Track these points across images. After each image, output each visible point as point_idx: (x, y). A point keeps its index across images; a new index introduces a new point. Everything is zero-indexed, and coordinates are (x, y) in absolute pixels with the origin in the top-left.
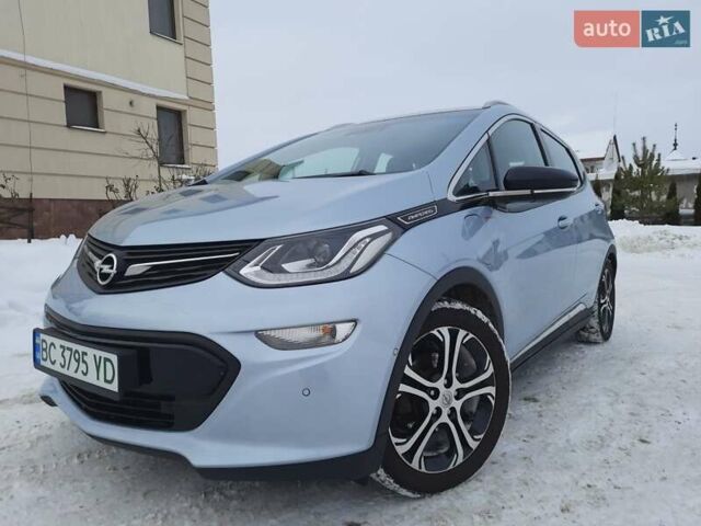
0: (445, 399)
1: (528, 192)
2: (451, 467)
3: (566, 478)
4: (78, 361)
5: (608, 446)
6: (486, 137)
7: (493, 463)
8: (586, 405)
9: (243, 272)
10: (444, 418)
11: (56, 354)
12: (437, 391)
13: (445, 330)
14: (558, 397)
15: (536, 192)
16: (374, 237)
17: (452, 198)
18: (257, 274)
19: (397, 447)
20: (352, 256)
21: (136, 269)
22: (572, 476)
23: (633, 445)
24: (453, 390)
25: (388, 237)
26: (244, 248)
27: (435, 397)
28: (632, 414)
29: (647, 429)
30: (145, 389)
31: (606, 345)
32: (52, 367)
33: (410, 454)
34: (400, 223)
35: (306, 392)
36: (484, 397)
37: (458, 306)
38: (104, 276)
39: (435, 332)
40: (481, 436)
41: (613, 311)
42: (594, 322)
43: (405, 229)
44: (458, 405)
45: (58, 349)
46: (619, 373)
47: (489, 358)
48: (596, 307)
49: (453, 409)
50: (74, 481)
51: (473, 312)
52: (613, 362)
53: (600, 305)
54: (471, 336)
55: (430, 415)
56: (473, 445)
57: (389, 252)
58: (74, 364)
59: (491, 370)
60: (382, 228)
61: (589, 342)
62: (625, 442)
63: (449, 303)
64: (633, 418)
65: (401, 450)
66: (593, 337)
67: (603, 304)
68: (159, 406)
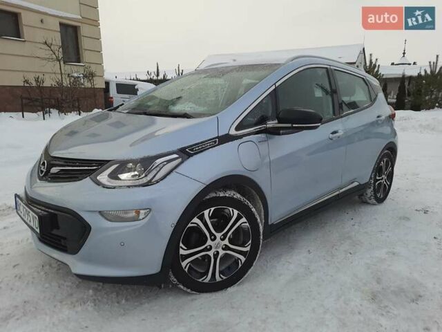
1: (290, 125)
4: (28, 215)
6: (274, 87)
9: (98, 178)
15: (294, 125)
16: (169, 161)
17: (233, 132)
20: (154, 172)
21: (55, 170)
26: (102, 164)
30: (55, 232)
32: (20, 214)
34: (186, 153)
35: (122, 244)
38: (42, 172)
43: (190, 156)
48: (372, 182)
53: (376, 181)
57: (177, 170)
60: (175, 156)
67: (379, 180)
68: (60, 241)
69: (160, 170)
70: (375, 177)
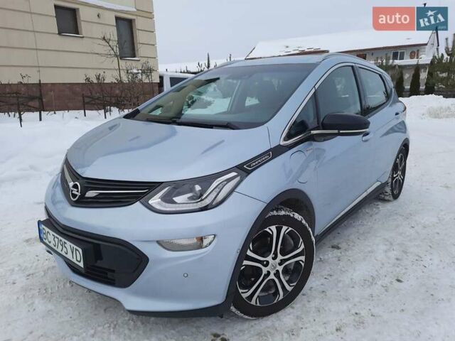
0: (273, 265)
1: (336, 131)
2: (275, 302)
3: (344, 307)
4: (62, 245)
5: (376, 284)
6: (313, 90)
7: (303, 295)
8: (369, 252)
9: (150, 202)
10: (272, 276)
11: (51, 238)
12: (268, 262)
13: (274, 228)
14: (354, 246)
15: (341, 132)
16: (229, 180)
17: (283, 143)
18: (159, 203)
19: (242, 294)
20: (215, 194)
21: (91, 194)
22: (348, 306)
23: (391, 283)
24: (278, 260)
25: (238, 179)
26: (152, 187)
27: (266, 265)
28: (397, 259)
29: (404, 271)
30: (99, 263)
31: (395, 203)
32: (49, 244)
33: (251, 297)
34: (244, 169)
35: (186, 275)
36: (297, 262)
37: (283, 213)
38: (74, 196)
39: (267, 230)
40: (295, 284)
41: (403, 180)
42: (388, 189)
43: (249, 173)
44: (280, 268)
45: (51, 236)
46: (397, 226)
47: (301, 240)
48: (390, 180)
49: (278, 271)
50: (67, 299)
51: (292, 215)
52: (395, 217)
53: (393, 178)
54: (290, 229)
55: (263, 275)
56: (289, 288)
57: (237, 190)
58: (60, 247)
59: (303, 247)
60: (234, 174)
62: (386, 281)
63: (277, 211)
64: (398, 262)
65: (244, 296)
66: (387, 198)
67: (396, 177)
68: (107, 274)
69: (220, 192)
70: (392, 175)
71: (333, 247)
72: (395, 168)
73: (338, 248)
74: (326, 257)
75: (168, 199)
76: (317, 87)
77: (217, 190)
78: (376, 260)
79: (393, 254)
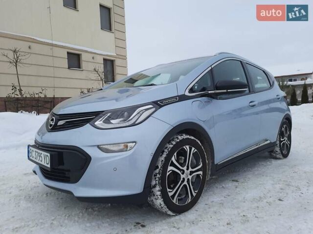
1: (225, 91)
2: (186, 203)
3: (236, 212)
4: (39, 156)
5: (262, 201)
6: (210, 68)
8: (260, 184)
9: (96, 123)
10: (186, 182)
11: (34, 154)
12: (184, 171)
13: (188, 147)
14: (249, 180)
15: (229, 91)
16: (146, 110)
17: (187, 94)
18: (101, 124)
20: (137, 117)
21: (61, 123)
22: (238, 211)
23: (275, 201)
25: (153, 110)
26: (97, 114)
27: (183, 173)
28: (281, 189)
29: (285, 195)
30: (61, 167)
32: (32, 159)
33: (173, 196)
34: (158, 104)
35: (115, 169)
36: (198, 175)
38: (51, 125)
39: (185, 147)
40: (197, 191)
41: (290, 145)
42: (278, 149)
43: (161, 106)
44: (190, 178)
46: (284, 172)
47: (201, 160)
52: (284, 167)
53: (281, 142)
54: (196, 150)
55: (181, 181)
56: (194, 194)
58: (38, 158)
59: (201, 165)
60: (151, 106)
61: (276, 158)
62: (271, 200)
64: (281, 191)
66: (278, 156)
67: (283, 141)
69: (141, 116)
70: (280, 139)
71: (233, 181)
72: (281, 134)
73: (237, 181)
74: (227, 185)
75: (107, 121)
76: (213, 66)
77: (139, 115)
78: (265, 189)
79: (278, 186)
